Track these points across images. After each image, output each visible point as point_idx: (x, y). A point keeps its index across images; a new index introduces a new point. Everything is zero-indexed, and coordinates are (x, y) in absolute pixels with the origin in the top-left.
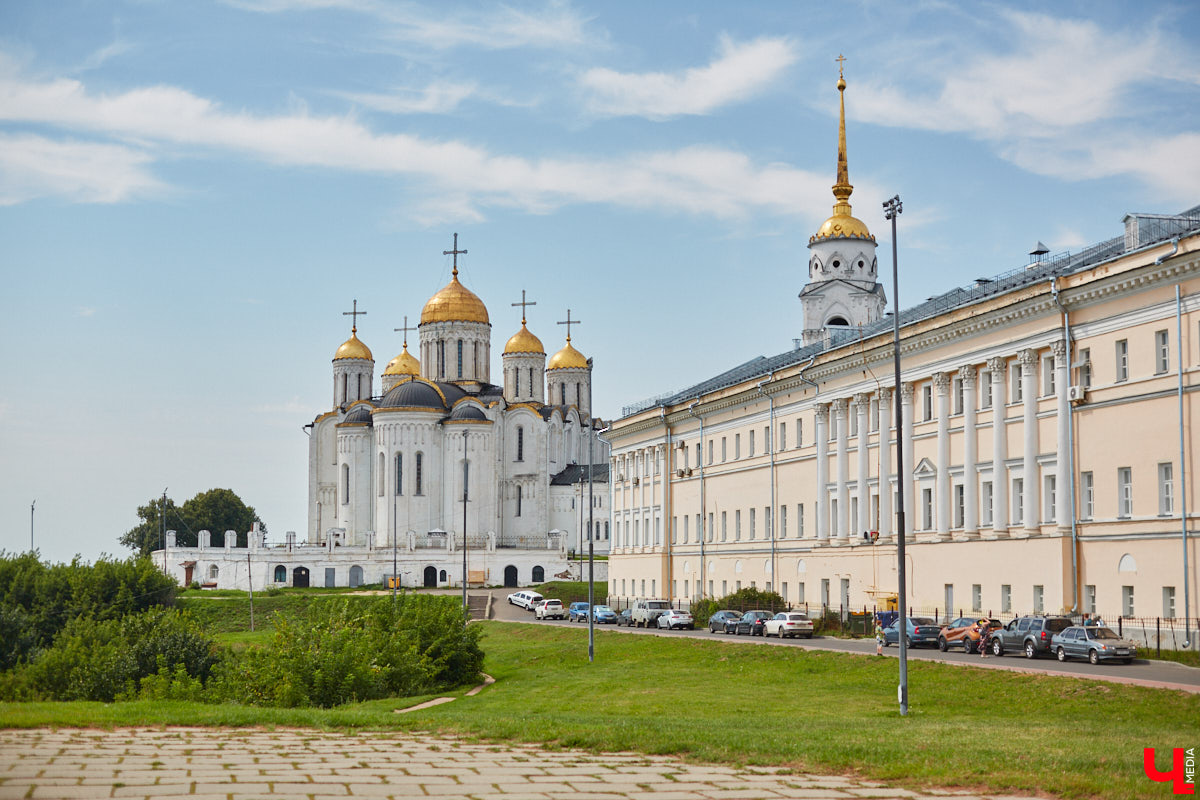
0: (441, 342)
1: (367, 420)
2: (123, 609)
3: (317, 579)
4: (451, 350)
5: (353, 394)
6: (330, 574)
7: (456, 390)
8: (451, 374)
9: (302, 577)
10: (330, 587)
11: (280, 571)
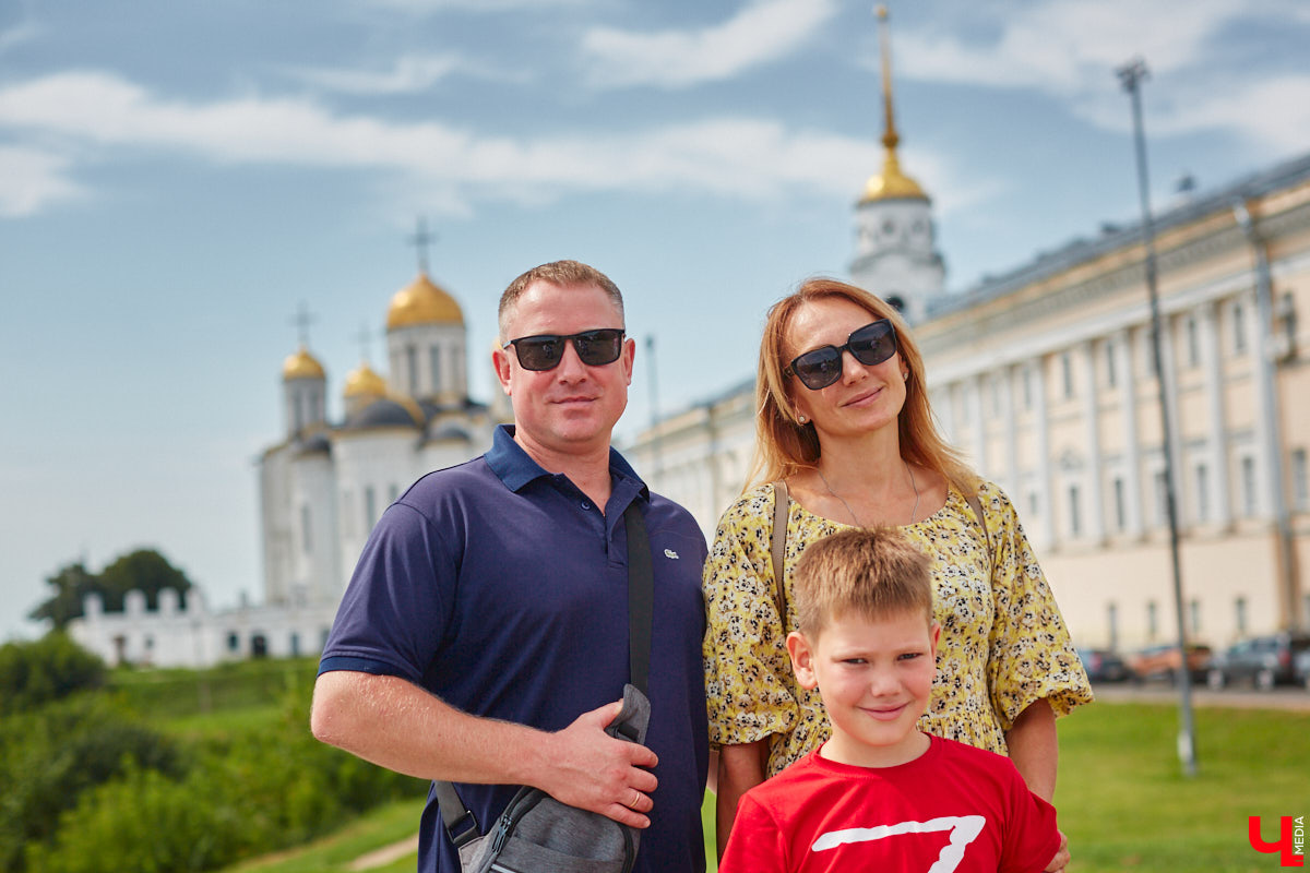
0: (411, 351)
1: (323, 449)
2: (39, 699)
3: (279, 646)
4: (424, 359)
5: (306, 417)
6: (295, 640)
7: (432, 408)
8: (425, 387)
9: (259, 646)
10: (296, 655)
11: (233, 641)
